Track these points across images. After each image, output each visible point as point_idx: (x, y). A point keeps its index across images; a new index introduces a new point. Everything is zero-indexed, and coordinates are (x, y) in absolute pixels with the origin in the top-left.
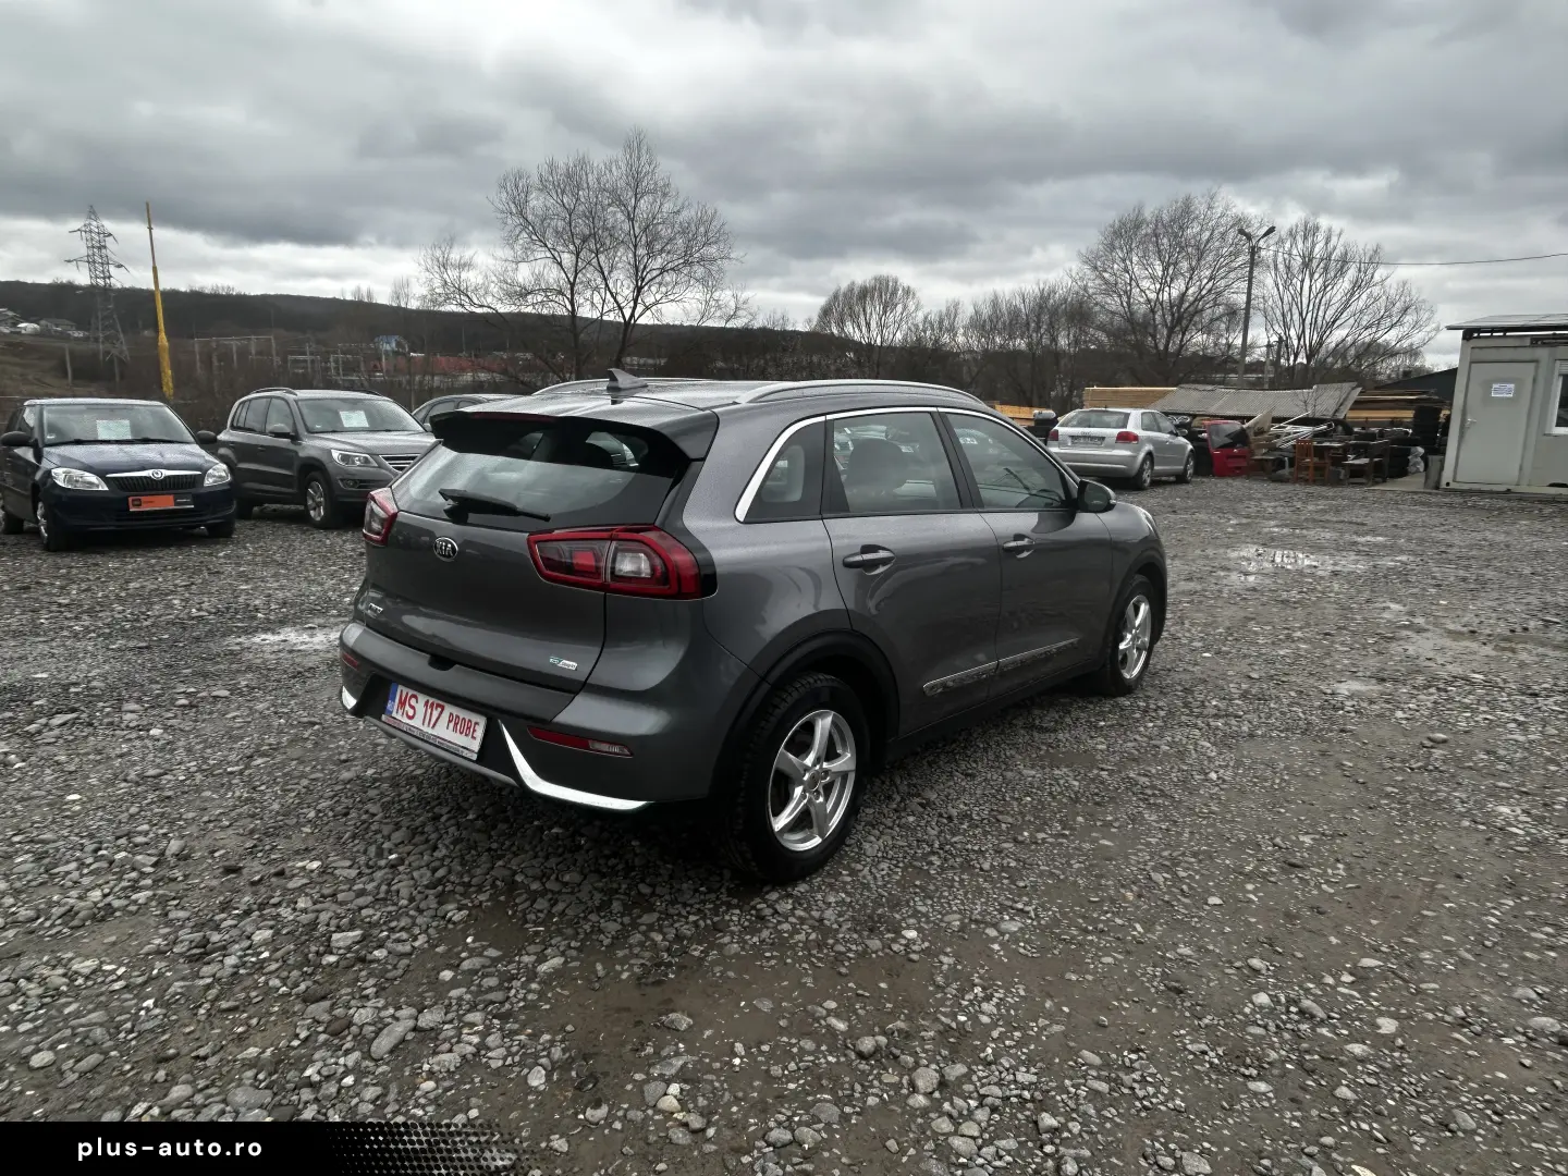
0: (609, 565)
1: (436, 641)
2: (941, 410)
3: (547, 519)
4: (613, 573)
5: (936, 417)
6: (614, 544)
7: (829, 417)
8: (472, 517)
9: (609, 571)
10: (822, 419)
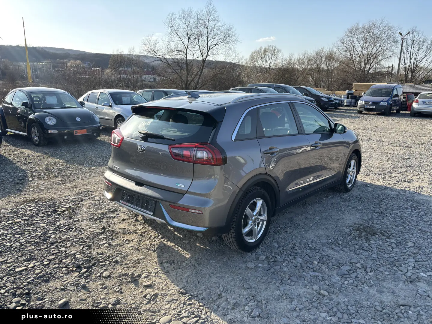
0: (195, 155)
1: (137, 178)
2: (292, 102)
3: (174, 140)
4: (196, 157)
5: (290, 104)
6: (196, 148)
7: (258, 106)
8: (149, 139)
9: (195, 157)
10: (256, 107)
